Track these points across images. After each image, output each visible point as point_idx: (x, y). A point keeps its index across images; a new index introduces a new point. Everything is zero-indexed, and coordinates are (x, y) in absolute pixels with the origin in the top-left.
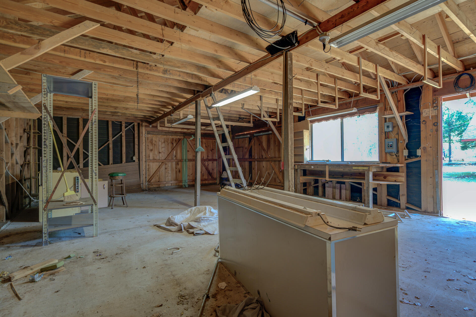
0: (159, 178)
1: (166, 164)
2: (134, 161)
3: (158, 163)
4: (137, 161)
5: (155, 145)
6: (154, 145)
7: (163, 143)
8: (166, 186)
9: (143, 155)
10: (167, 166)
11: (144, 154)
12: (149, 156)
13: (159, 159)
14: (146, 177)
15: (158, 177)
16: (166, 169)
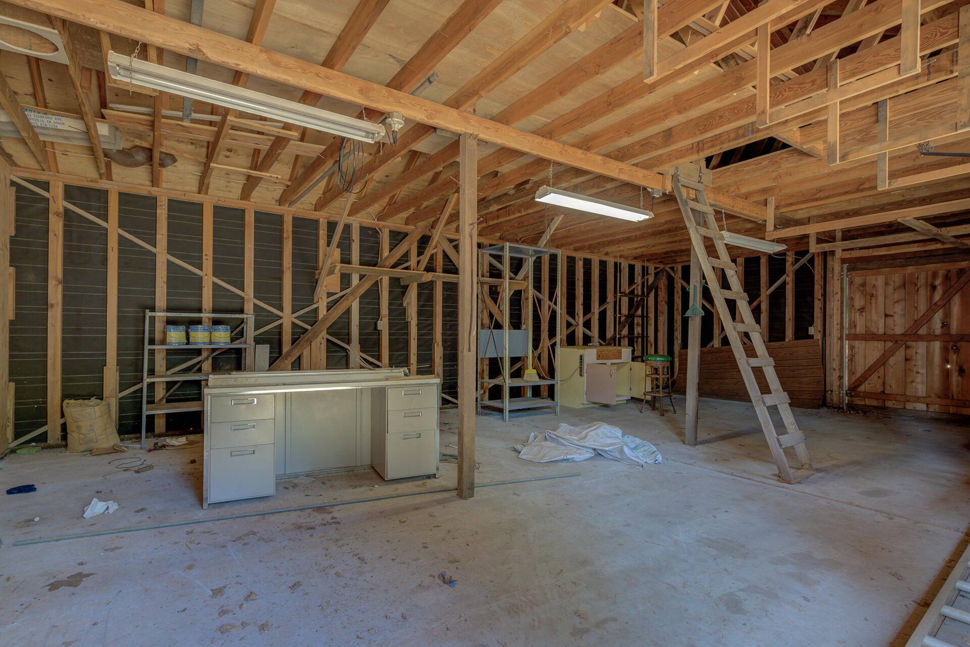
0: (884, 383)
1: (907, 347)
2: (812, 337)
3: (883, 343)
4: (818, 336)
5: (872, 295)
6: (869, 297)
7: (899, 287)
8: (907, 407)
9: (835, 323)
10: (909, 352)
11: (836, 319)
12: (855, 326)
13: (885, 334)
14: (841, 378)
15: (881, 381)
16: (907, 360)
